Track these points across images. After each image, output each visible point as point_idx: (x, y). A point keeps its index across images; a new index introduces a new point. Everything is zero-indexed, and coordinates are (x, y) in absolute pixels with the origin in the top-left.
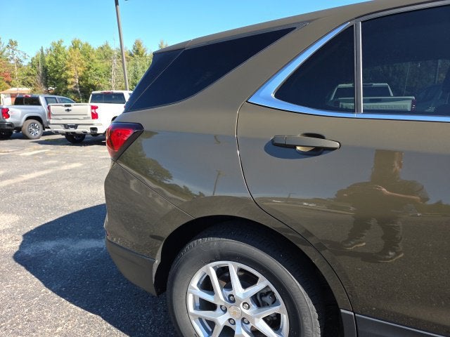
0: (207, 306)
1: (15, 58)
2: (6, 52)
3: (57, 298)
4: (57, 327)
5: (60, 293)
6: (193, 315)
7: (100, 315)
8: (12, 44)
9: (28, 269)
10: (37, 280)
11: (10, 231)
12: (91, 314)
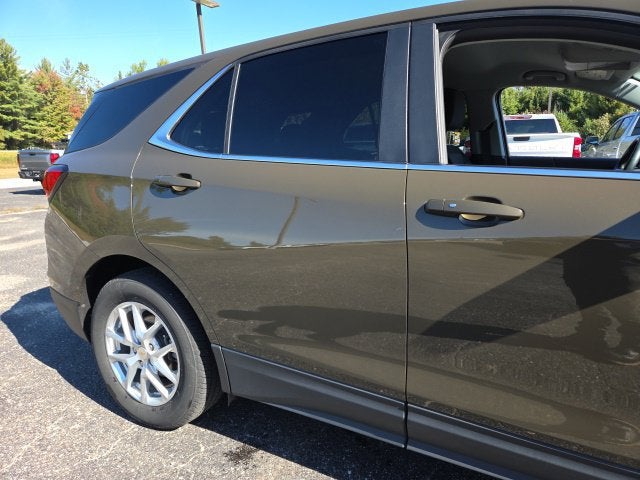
0: (125, 350)
1: (86, 87)
2: (76, 79)
3: (25, 352)
4: (10, 376)
5: (29, 349)
6: (113, 358)
7: (57, 369)
8: (83, 68)
9: (10, 327)
10: (13, 337)
11: (10, 292)
12: (49, 368)
